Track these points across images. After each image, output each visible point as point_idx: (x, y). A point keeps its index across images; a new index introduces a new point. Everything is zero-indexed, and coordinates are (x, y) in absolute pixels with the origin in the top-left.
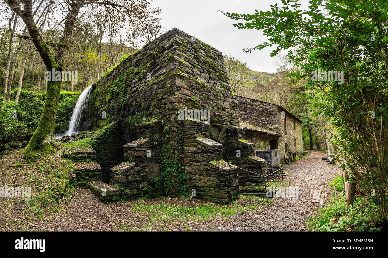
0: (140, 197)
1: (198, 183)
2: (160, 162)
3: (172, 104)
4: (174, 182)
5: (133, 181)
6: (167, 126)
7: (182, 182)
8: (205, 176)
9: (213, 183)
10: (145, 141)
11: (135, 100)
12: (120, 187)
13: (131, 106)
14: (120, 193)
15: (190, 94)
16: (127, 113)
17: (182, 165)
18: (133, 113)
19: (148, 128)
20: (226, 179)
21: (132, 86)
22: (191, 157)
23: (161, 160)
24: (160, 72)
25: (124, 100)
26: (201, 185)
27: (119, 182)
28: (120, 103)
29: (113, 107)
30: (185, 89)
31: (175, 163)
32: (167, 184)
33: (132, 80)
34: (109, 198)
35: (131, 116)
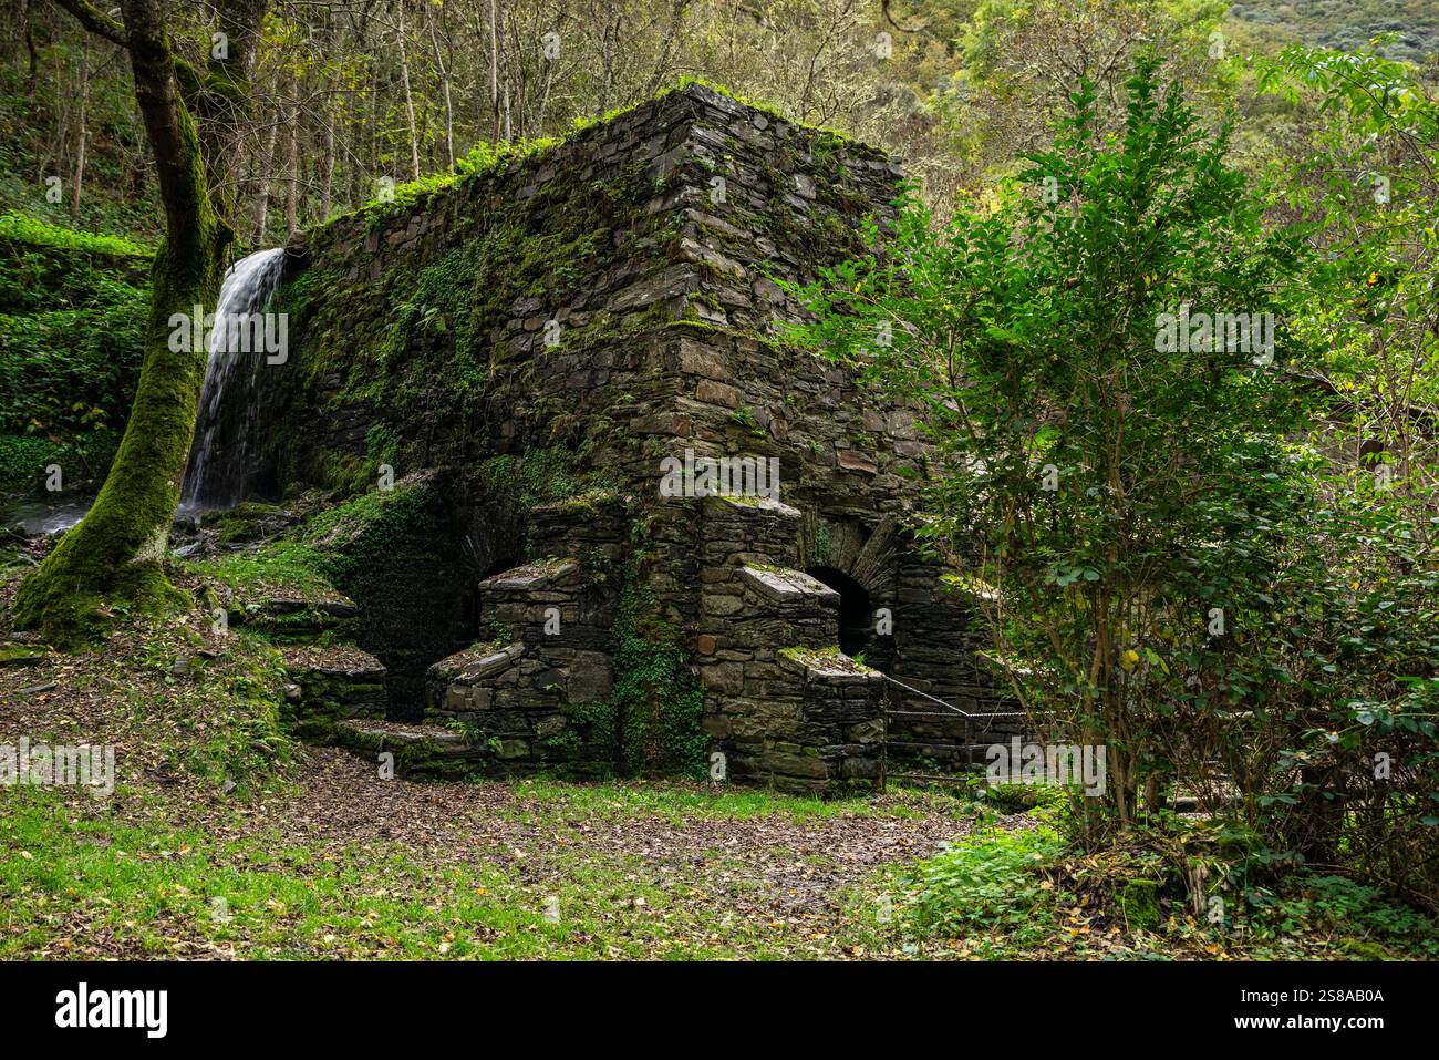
0: (535, 771)
1: (742, 723)
2: (612, 646)
3: (665, 439)
4: (660, 722)
5: (516, 708)
6: (645, 516)
7: (689, 724)
8: (764, 700)
9: (788, 724)
10: (563, 568)
11: (522, 395)
12: (468, 727)
13: (504, 414)
14: (469, 746)
15: (733, 397)
16: (483, 443)
17: (691, 662)
18: (511, 446)
19: (575, 524)
20: (828, 708)
21: (511, 324)
22: (722, 633)
23: (618, 640)
24: (628, 297)
25: (473, 384)
26: (751, 733)
27: (467, 711)
28: (454, 393)
29: (414, 399)
30: (714, 380)
31: (664, 652)
32: (636, 728)
33: (514, 298)
34: (432, 764)
35: (503, 459)
